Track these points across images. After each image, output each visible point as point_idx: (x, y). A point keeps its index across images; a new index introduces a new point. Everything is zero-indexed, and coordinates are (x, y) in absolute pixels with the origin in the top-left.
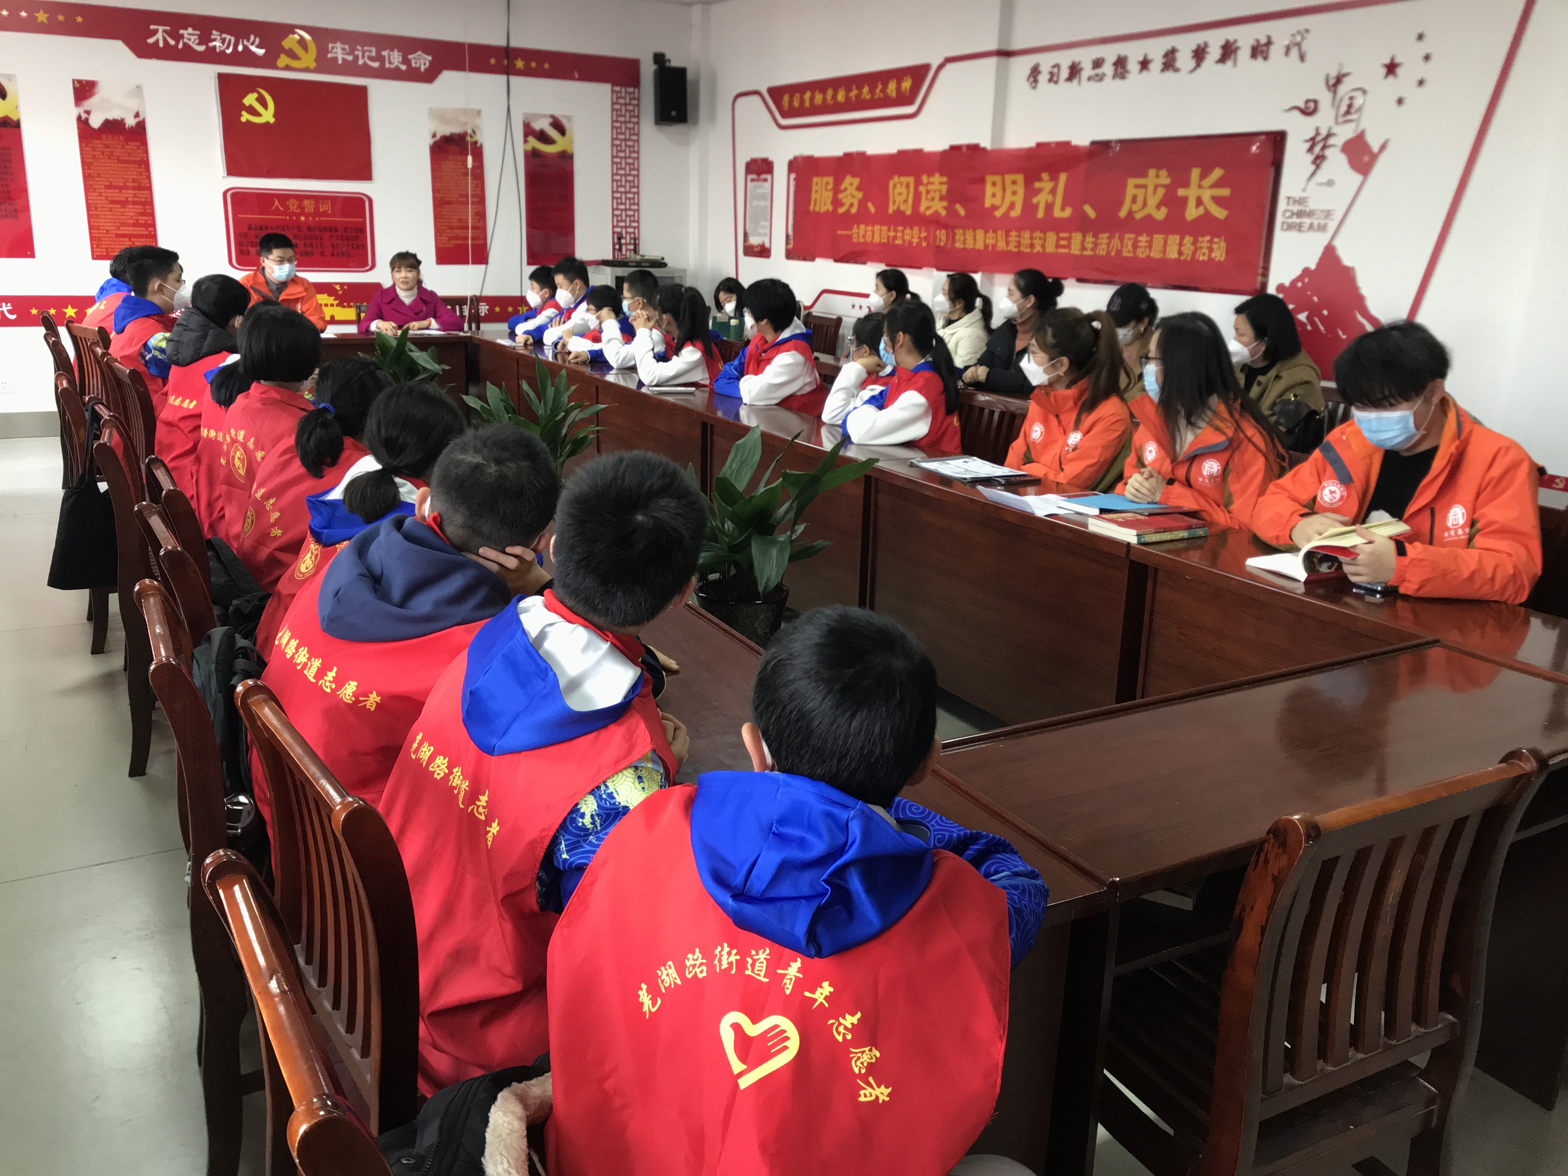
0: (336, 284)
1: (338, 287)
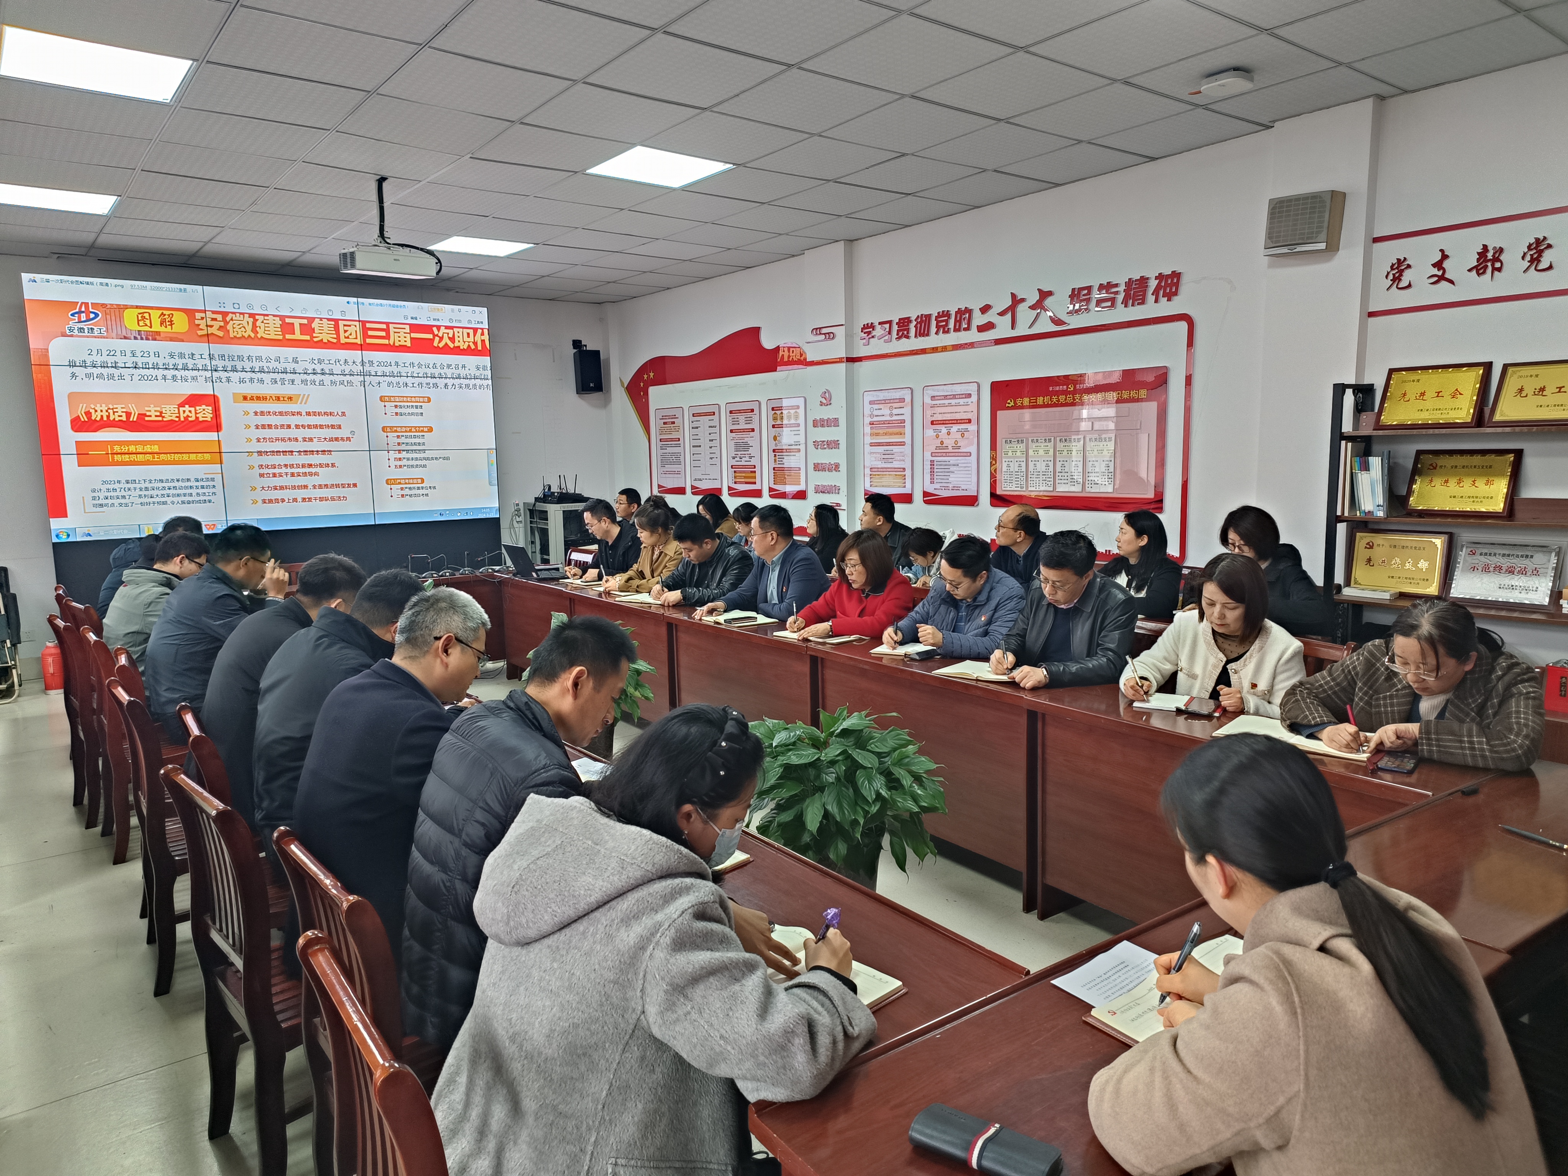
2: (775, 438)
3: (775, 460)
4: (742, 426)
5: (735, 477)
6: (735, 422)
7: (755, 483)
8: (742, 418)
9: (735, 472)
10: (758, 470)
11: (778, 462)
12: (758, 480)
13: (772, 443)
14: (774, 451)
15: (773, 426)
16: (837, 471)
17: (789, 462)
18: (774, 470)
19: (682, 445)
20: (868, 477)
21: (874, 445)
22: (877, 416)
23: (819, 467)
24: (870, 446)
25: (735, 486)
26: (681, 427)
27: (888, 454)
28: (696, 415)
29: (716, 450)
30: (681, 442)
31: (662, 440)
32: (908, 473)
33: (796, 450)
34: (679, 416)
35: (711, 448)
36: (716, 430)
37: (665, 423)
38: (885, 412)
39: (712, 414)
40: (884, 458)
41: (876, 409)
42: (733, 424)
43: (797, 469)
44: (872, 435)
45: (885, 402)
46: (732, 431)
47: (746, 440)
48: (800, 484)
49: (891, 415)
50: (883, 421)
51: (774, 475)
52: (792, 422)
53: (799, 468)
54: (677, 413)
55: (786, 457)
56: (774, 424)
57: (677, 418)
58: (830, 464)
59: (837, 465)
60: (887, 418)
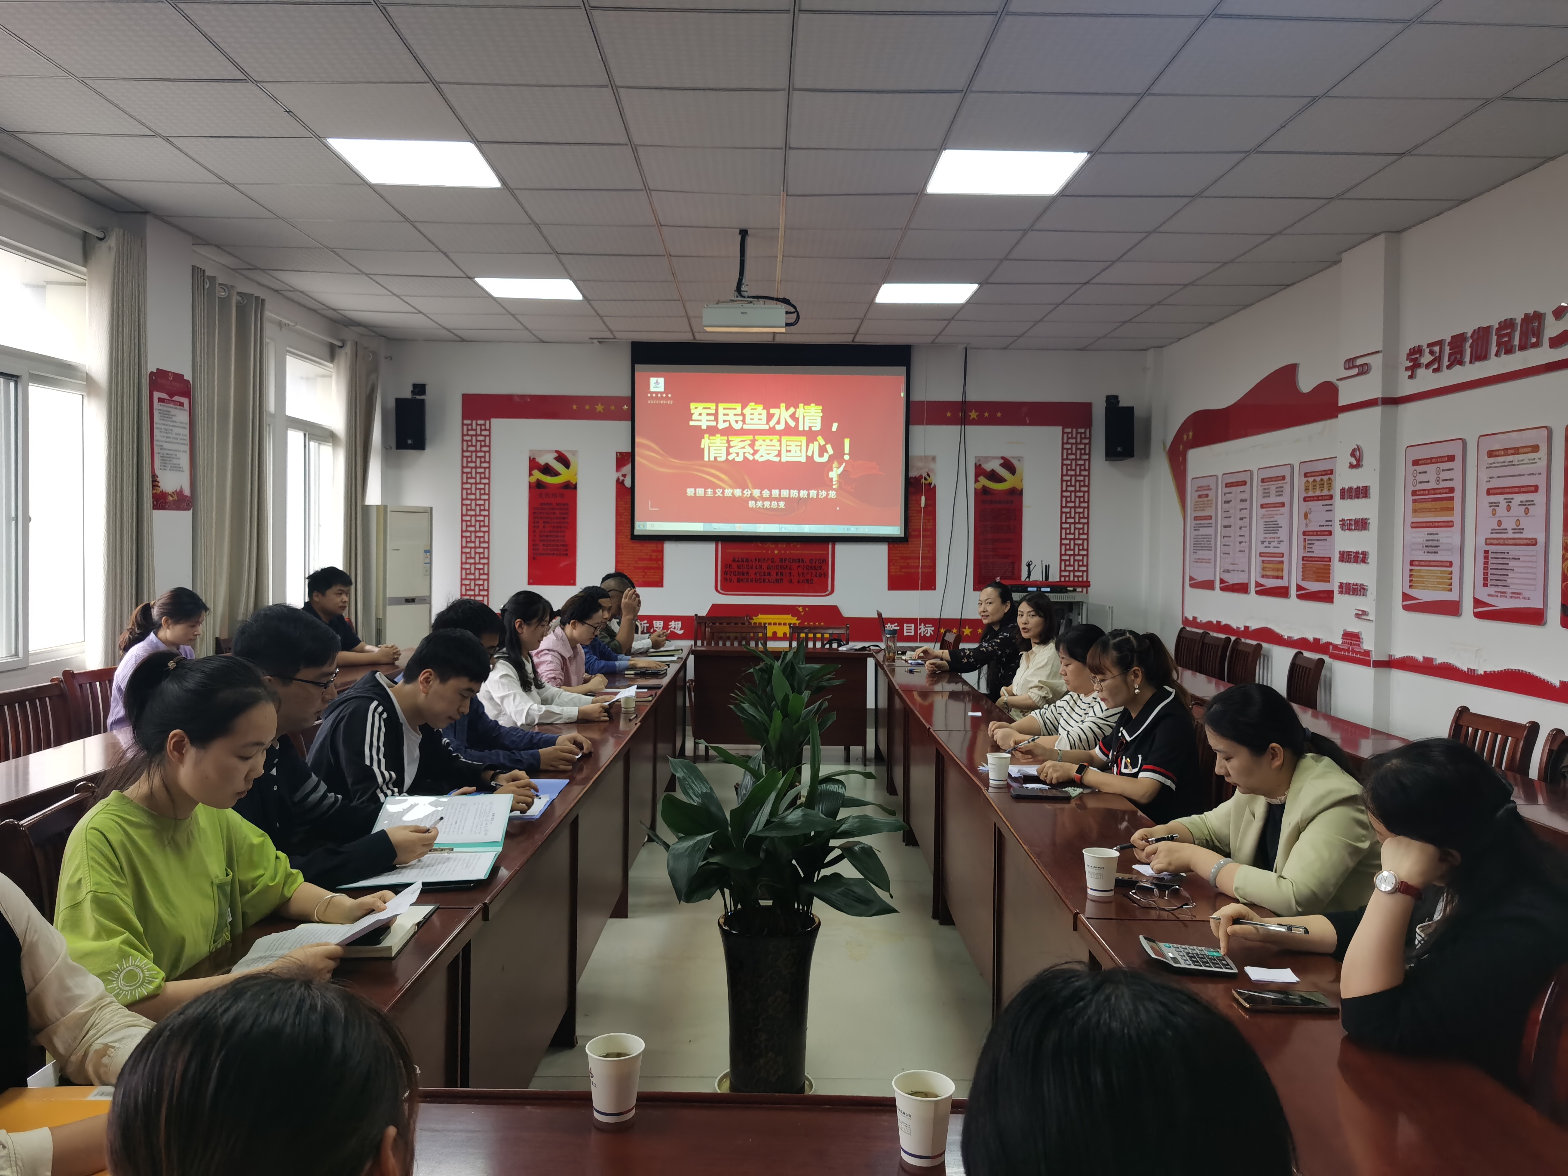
0: (799, 606)
1: (801, 609)
2: (1306, 516)
3: (1305, 546)
4: (1273, 499)
5: (1264, 569)
6: (1266, 494)
7: (1282, 578)
8: (1273, 487)
9: (1263, 561)
10: (1285, 559)
11: (1307, 550)
12: (1285, 574)
13: (1303, 521)
14: (1304, 533)
15: (1305, 499)
16: (1365, 563)
17: (1319, 549)
18: (1303, 560)
19: (1214, 525)
20: (1408, 573)
21: (1416, 525)
22: (1420, 482)
23: (1345, 557)
24: (1412, 527)
25: (1263, 581)
26: (1214, 502)
27: (1432, 540)
28: (1228, 485)
29: (1245, 531)
30: (1213, 521)
31: (1196, 518)
32: (1455, 569)
33: (1327, 533)
34: (1213, 486)
35: (1241, 528)
36: (1246, 505)
37: (1200, 496)
38: (1431, 477)
39: (1244, 483)
40: (1426, 546)
41: (1420, 473)
42: (1264, 497)
43: (1328, 559)
44: (1415, 511)
45: (1431, 461)
46: (1262, 506)
47: (1276, 518)
48: (1329, 581)
49: (1438, 481)
50: (1428, 490)
51: (1303, 568)
52: (1325, 492)
53: (1330, 558)
54: (1211, 482)
55: (1316, 543)
56: (1306, 495)
57: (1211, 489)
58: (1357, 553)
59: (1365, 554)
60: (1432, 485)
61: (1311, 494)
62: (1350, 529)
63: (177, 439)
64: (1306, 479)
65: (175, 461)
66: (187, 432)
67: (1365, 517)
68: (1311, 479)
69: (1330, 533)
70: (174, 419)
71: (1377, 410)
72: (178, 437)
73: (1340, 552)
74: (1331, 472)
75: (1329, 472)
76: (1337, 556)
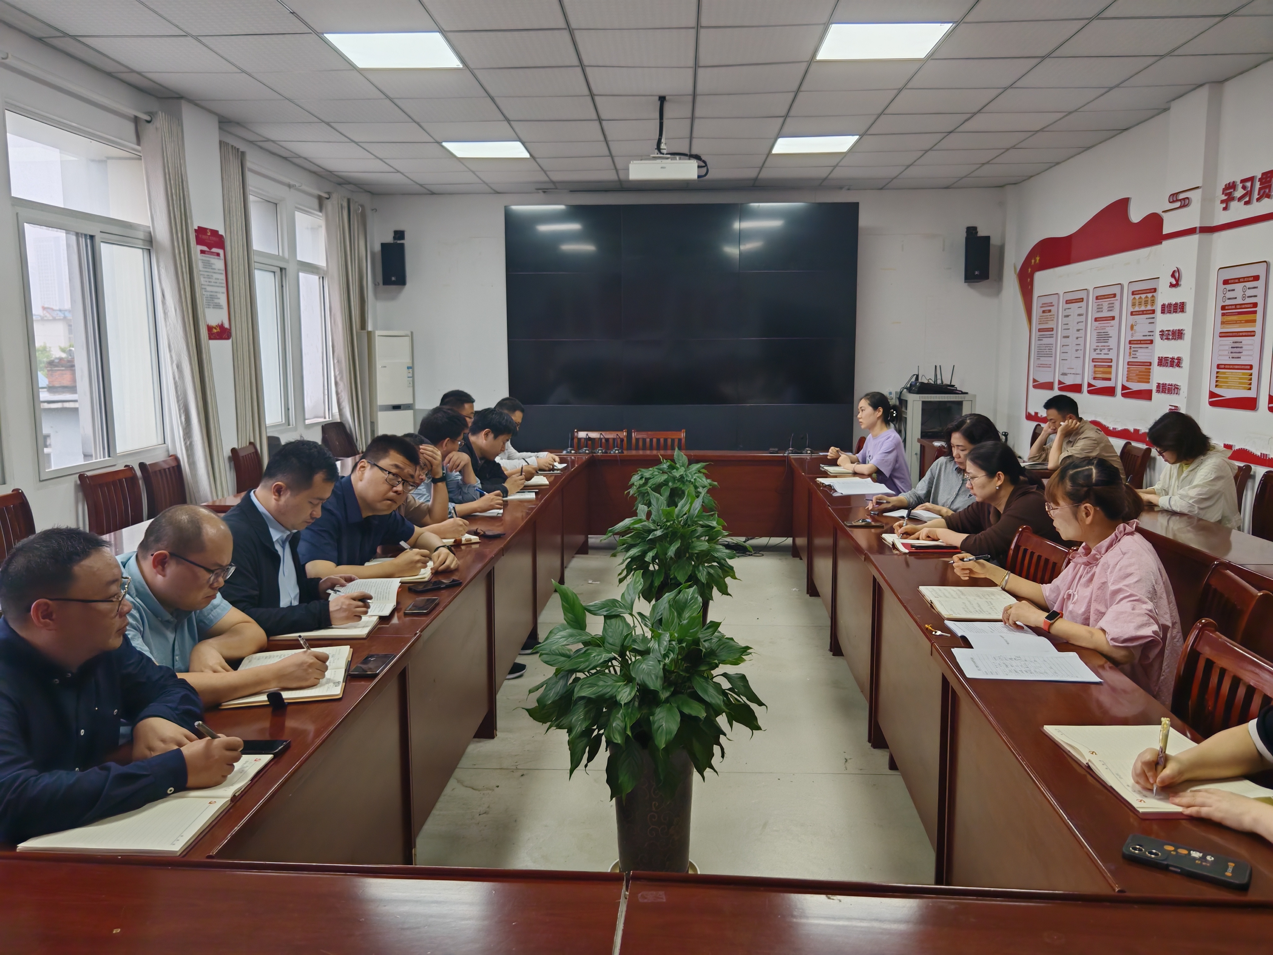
2: (1132, 327)
3: (1130, 353)
4: (1105, 314)
5: (1095, 372)
6: (1100, 309)
7: (1109, 379)
8: (1105, 304)
9: (1095, 366)
10: (1113, 364)
11: (1132, 356)
12: (1113, 377)
13: (1130, 332)
14: (1130, 342)
15: (1132, 314)
16: (1180, 367)
17: (1142, 355)
18: (1128, 365)
19: (1055, 336)
20: (1214, 375)
21: (1223, 335)
22: (1229, 299)
23: (1163, 362)
24: (1220, 337)
25: (1093, 382)
26: (1056, 317)
27: (1237, 347)
28: (1068, 302)
29: (1081, 341)
30: (1054, 332)
31: (1040, 330)
32: (1255, 371)
33: (1149, 342)
34: (1055, 303)
35: (1077, 338)
36: (1083, 318)
37: (1044, 312)
38: (1238, 294)
39: (1081, 300)
40: (1232, 353)
41: (1229, 291)
42: (1098, 312)
43: (1149, 364)
44: (1223, 323)
45: (1239, 280)
46: (1096, 320)
47: (1107, 329)
48: (1149, 382)
49: (1244, 298)
50: (1236, 305)
51: (1128, 371)
52: (1149, 307)
53: (1150, 363)
54: (1053, 299)
55: (1140, 350)
56: (1133, 310)
57: (1053, 306)
58: (1173, 358)
59: (1179, 359)
60: (1239, 301)
61: (1137, 309)
62: (1168, 339)
63: (216, 283)
64: (1133, 296)
65: (216, 301)
66: (223, 277)
67: (1181, 328)
68: (1137, 297)
69: (1151, 342)
70: (213, 266)
71: (1195, 238)
72: (218, 281)
73: (1159, 357)
74: (1155, 290)
75: (1153, 290)
76: (1155, 362)
